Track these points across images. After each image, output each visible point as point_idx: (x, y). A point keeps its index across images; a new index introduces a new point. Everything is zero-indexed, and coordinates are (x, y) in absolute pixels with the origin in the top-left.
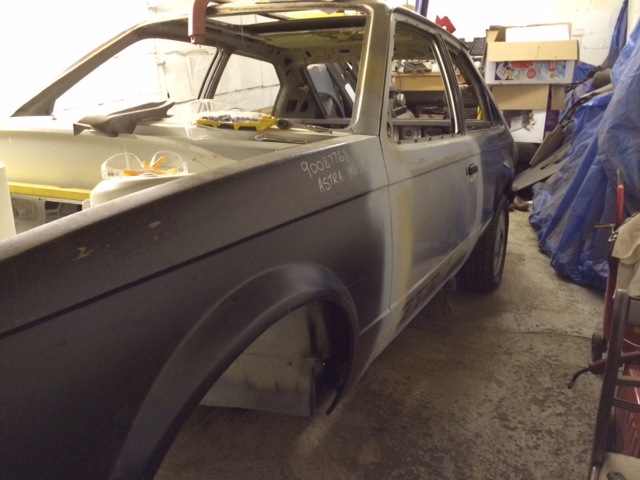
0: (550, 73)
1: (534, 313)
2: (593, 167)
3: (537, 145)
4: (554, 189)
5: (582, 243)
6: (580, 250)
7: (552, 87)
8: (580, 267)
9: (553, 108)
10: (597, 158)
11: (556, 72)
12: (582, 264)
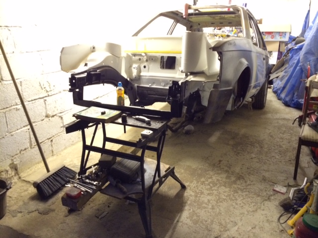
0: (280, 37)
1: (278, 114)
2: (298, 68)
3: (274, 65)
4: (282, 79)
5: (294, 94)
6: (293, 97)
7: (281, 42)
8: (293, 102)
9: (281, 50)
10: (300, 64)
11: (282, 37)
12: (294, 101)
